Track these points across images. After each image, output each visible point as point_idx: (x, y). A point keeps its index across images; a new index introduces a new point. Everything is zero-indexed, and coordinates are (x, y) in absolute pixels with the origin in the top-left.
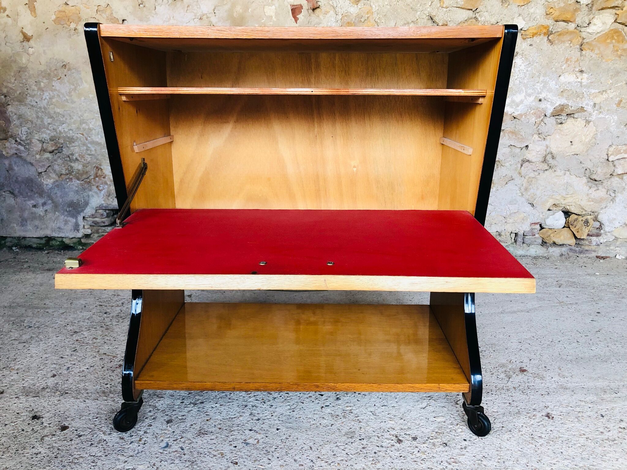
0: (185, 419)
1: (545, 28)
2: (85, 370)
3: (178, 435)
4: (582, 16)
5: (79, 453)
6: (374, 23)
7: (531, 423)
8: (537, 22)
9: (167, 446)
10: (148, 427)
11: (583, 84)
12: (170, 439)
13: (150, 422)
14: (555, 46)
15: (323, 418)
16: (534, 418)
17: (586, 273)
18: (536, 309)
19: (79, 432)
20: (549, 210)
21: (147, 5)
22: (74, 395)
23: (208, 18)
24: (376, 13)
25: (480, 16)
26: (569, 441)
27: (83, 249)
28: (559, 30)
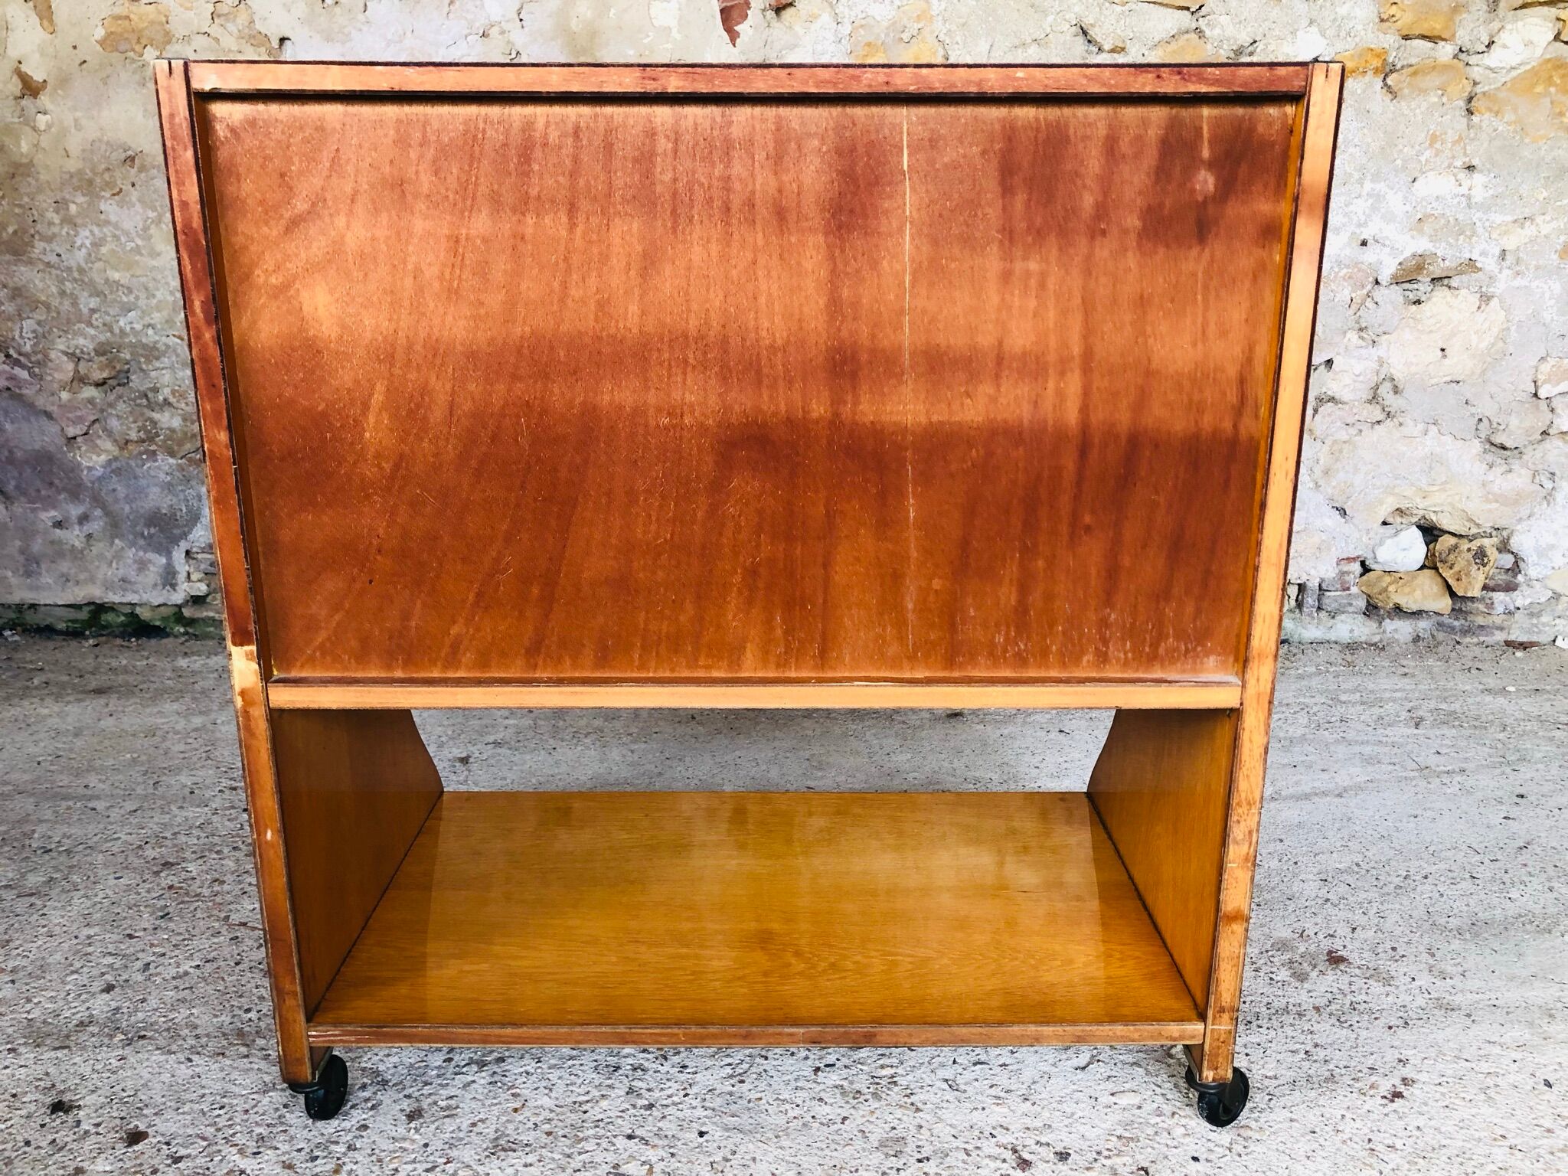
0: (457, 1107)
1: (1378, 56)
2: (192, 970)
3: (437, 1154)
4: (1472, 25)
6: (937, 43)
7: (1367, 1107)
8: (1357, 40)
10: (358, 1133)
11: (1473, 201)
12: (417, 1165)
13: (364, 1116)
14: (1403, 103)
15: (821, 1100)
16: (1372, 1092)
17: (1481, 687)
18: (1359, 788)
19: (174, 1150)
20: (1385, 523)
22: (162, 1042)
23: (502, 33)
24: (940, 18)
25: (1208, 24)
26: (1466, 1156)
27: (186, 633)
28: (1413, 61)
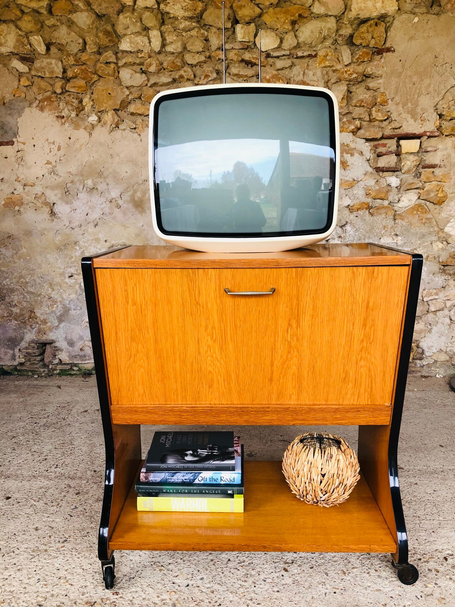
1: (366, 204)
2: (21, 462)
3: (83, 501)
4: (393, 195)
5: (18, 512)
8: (360, 200)
9: (76, 507)
10: (63, 497)
11: (398, 244)
12: (78, 504)
13: (65, 494)
14: (375, 217)
19: (18, 500)
21: (71, 193)
23: (116, 201)
28: (377, 205)
